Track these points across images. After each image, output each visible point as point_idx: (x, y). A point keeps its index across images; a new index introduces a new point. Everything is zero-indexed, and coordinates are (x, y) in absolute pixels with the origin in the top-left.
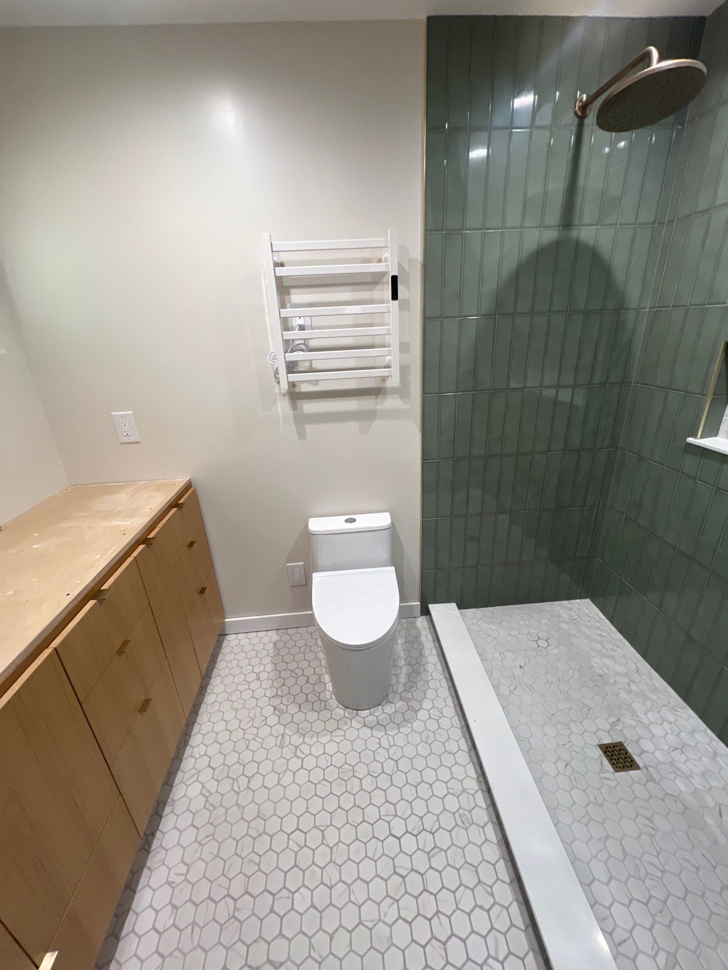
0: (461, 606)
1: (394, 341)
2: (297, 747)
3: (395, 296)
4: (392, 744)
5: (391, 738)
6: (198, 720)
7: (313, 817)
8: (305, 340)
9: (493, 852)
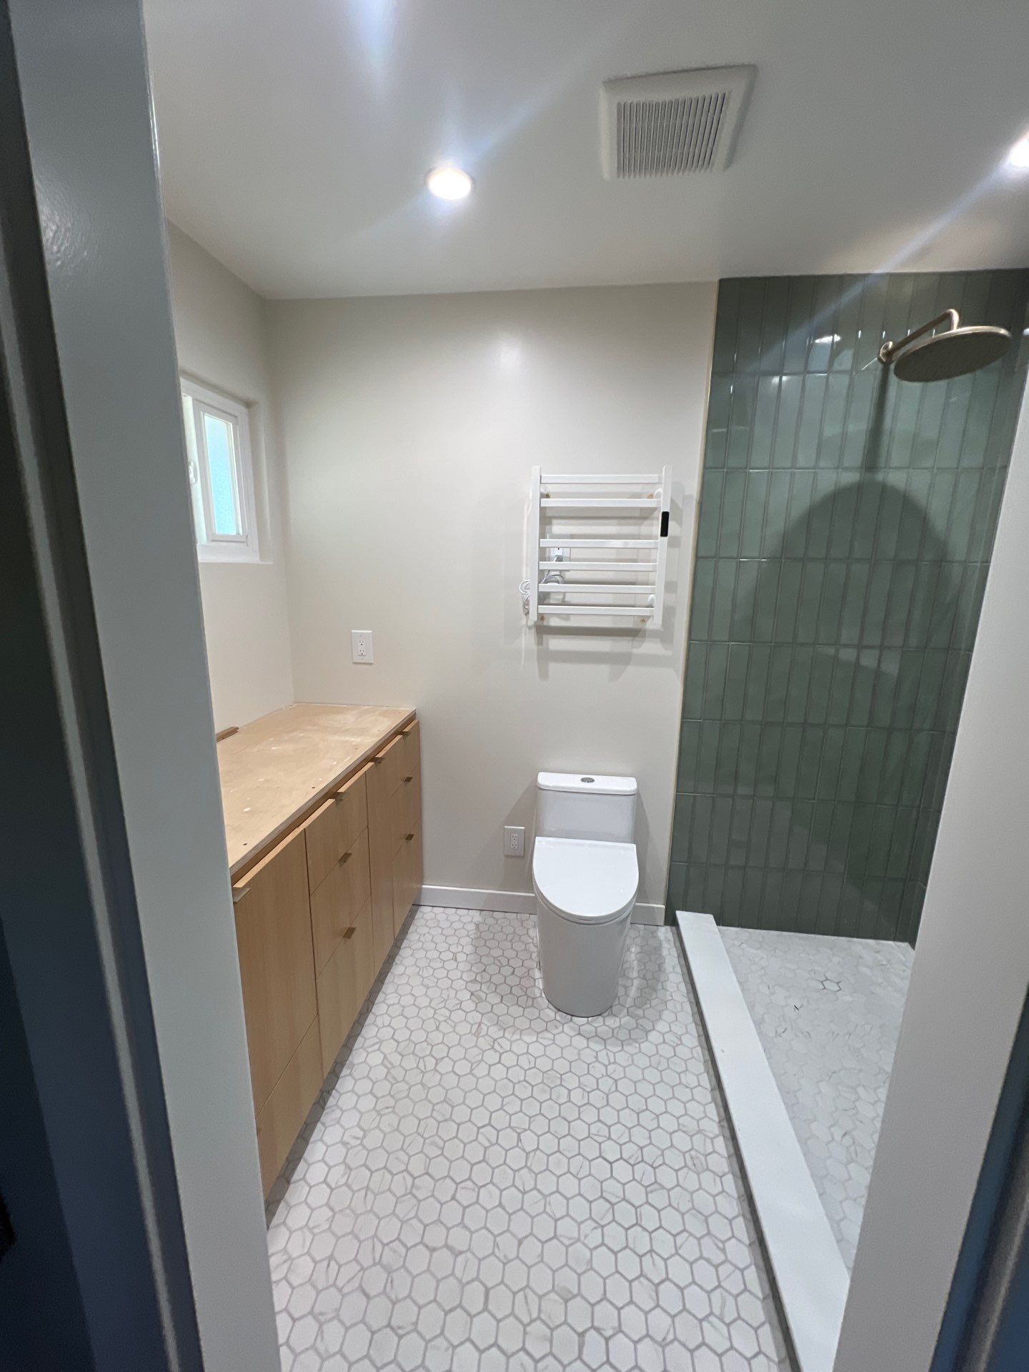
0: (720, 922)
1: (659, 578)
2: (495, 1040)
3: (664, 532)
4: (612, 1061)
5: (611, 1055)
6: (383, 989)
7: (508, 1117)
8: (561, 571)
9: (731, 1206)
